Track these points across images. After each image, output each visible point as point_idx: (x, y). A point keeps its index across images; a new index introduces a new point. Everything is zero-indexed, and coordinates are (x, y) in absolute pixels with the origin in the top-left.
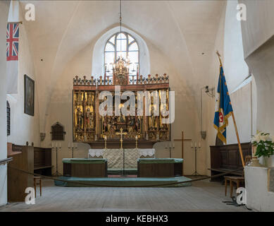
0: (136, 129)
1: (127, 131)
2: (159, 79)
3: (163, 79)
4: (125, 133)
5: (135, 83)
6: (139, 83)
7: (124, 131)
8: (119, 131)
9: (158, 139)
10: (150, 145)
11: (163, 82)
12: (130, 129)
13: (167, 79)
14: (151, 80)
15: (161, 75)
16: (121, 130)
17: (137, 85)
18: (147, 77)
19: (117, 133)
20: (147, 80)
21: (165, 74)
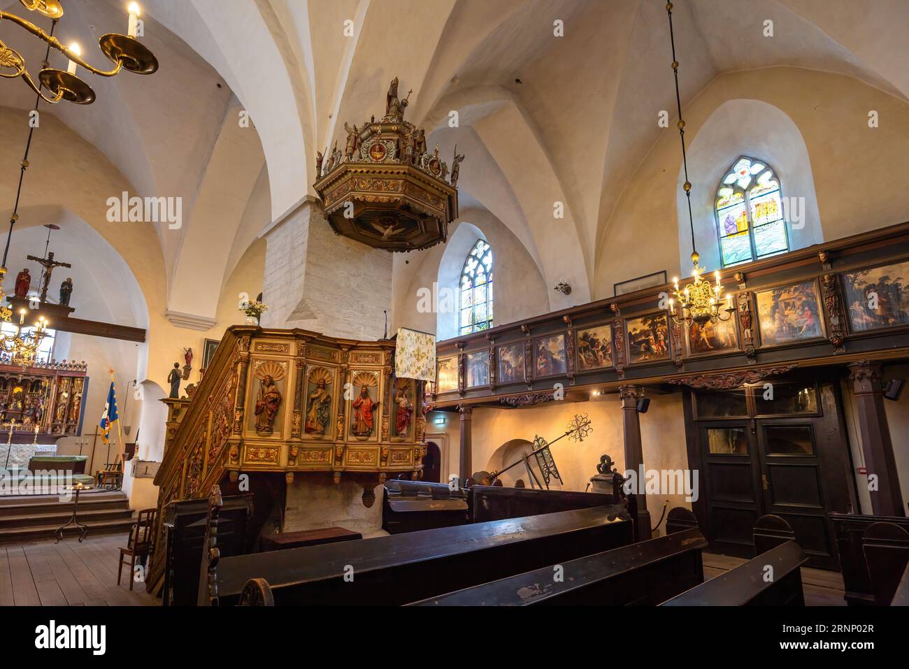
0: (35, 420)
1: (21, 422)
2: (75, 366)
3: (80, 367)
4: (19, 425)
5: (44, 367)
6: (50, 368)
7: (17, 422)
8: (8, 421)
9: (63, 433)
10: (53, 440)
11: (80, 370)
12: (27, 420)
13: (85, 367)
14: (66, 366)
15: (78, 362)
16: (13, 420)
17: (46, 369)
18: (61, 362)
19: (6, 425)
20: (61, 365)
21: (83, 362)
